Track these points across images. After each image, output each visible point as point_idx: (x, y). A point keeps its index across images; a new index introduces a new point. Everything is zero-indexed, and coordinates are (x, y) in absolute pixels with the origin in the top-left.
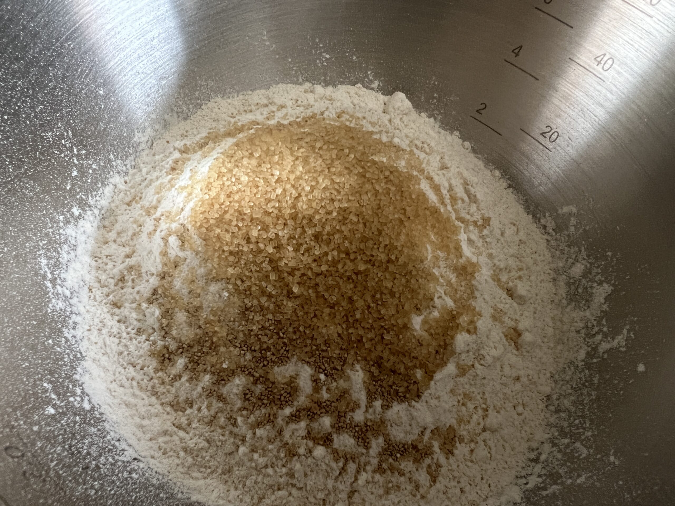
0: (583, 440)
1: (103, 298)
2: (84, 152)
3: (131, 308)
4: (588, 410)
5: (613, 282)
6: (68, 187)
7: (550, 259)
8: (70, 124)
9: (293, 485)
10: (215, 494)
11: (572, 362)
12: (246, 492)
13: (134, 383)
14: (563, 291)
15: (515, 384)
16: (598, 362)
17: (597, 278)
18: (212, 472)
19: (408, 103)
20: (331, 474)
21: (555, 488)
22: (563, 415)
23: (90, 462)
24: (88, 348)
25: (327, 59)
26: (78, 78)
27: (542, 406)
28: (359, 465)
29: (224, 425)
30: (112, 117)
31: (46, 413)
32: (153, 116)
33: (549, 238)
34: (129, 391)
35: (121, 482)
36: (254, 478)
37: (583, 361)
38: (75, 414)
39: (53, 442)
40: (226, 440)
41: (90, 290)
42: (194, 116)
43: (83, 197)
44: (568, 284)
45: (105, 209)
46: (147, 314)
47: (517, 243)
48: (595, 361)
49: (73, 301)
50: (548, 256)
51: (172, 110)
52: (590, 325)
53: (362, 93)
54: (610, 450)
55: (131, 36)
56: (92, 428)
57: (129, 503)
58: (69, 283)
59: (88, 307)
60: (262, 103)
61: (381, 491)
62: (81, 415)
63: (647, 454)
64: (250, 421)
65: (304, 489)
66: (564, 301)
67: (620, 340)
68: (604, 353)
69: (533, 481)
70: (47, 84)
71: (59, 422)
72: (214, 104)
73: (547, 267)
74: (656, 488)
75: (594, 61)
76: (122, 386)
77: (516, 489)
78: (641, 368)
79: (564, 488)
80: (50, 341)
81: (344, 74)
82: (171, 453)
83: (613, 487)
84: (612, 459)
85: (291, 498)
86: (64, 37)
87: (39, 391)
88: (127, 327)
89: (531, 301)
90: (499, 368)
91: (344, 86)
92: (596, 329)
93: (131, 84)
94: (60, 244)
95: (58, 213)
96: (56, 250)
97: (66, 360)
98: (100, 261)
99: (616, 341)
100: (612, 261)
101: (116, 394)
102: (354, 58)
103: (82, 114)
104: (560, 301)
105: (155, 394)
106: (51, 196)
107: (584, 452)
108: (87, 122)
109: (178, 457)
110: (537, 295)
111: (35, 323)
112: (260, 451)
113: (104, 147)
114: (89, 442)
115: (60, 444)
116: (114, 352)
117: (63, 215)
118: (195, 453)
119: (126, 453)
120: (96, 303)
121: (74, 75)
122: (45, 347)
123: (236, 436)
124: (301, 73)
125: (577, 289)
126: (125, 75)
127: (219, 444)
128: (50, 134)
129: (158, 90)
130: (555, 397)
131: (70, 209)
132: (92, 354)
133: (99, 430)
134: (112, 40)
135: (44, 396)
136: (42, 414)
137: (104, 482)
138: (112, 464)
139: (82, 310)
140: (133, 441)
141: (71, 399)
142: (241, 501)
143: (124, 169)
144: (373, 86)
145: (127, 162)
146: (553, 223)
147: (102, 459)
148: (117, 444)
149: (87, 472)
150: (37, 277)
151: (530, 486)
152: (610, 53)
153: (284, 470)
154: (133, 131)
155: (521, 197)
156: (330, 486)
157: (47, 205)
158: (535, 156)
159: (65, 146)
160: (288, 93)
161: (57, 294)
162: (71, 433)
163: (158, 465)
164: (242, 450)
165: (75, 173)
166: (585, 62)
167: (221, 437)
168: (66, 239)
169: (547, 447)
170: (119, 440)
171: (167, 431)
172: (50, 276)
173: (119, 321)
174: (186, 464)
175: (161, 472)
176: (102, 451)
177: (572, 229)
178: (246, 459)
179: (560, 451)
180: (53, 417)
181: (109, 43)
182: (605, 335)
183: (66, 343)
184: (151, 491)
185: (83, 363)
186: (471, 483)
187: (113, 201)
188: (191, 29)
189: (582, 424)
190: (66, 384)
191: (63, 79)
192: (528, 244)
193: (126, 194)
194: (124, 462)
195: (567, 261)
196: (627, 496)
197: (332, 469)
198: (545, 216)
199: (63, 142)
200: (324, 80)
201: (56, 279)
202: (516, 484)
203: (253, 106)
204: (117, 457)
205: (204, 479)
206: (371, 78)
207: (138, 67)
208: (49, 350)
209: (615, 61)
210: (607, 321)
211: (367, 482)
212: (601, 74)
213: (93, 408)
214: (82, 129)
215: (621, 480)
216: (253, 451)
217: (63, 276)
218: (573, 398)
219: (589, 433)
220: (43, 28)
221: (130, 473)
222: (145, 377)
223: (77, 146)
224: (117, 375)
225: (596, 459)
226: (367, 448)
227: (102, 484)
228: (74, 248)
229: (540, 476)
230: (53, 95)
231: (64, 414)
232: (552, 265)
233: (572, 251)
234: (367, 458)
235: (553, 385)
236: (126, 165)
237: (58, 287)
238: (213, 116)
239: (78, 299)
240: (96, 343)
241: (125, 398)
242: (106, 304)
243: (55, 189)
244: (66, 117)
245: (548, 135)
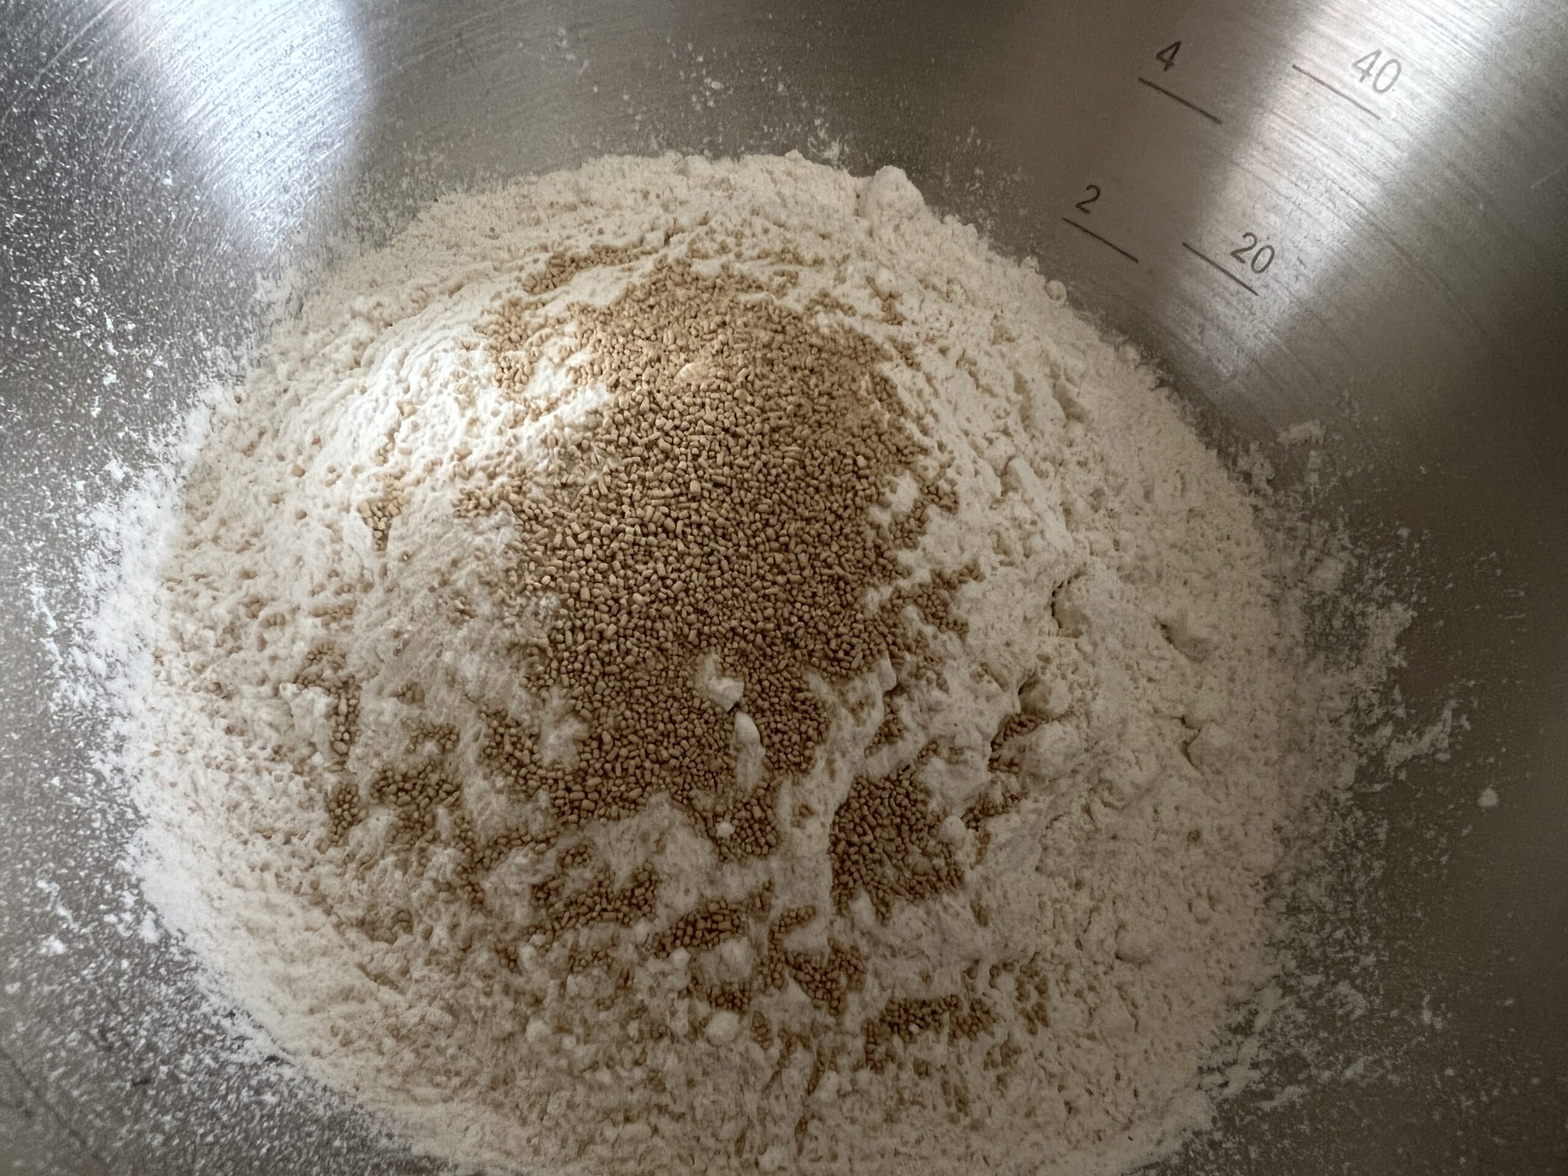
0: (1356, 976)
1: (188, 677)
2: (131, 326)
3: (259, 697)
4: (1367, 904)
5: (1414, 599)
6: (95, 412)
7: (1265, 553)
8: (93, 260)
9: (661, 1109)
10: (471, 1139)
11: (1322, 794)
12: (549, 1129)
13: (269, 877)
14: (1295, 627)
15: (1187, 850)
16: (1384, 790)
17: (1376, 593)
18: (463, 1085)
19: (912, 193)
20: (752, 1079)
21: (1293, 1092)
22: (1306, 919)
23: (154, 1067)
24: (153, 798)
25: (714, 92)
26: (108, 145)
27: (1255, 899)
28: (819, 1054)
29: (488, 971)
30: (197, 240)
31: (43, 951)
32: (300, 239)
33: (1260, 502)
34: (257, 896)
35: (235, 1115)
36: (566, 1094)
37: (1350, 789)
38: (119, 954)
39: (57, 1020)
40: (494, 1008)
41: (157, 658)
42: (402, 237)
43: (135, 436)
44: (1308, 610)
45: (190, 463)
46: (295, 711)
47: (1184, 514)
48: (1378, 787)
49: (117, 685)
50: (1258, 547)
51: (346, 224)
52: (1362, 704)
53: (800, 171)
54: (1422, 998)
55: (235, 42)
56: (163, 986)
57: (250, 1165)
58: (103, 643)
59: (151, 700)
60: (562, 201)
61: (876, 1116)
62: (135, 955)
63: (1509, 1002)
64: (551, 956)
65: (689, 1117)
66: (1300, 651)
67: (1437, 734)
68: (1398, 768)
69: (1240, 1078)
70: (31, 160)
71: (76, 973)
72: (447, 209)
73: (1257, 573)
74: (1535, 1081)
75: (1353, 71)
76: (238, 885)
77: (1200, 1098)
78: (1489, 798)
79: (1315, 1092)
80: (56, 781)
81: (757, 128)
82: (362, 1042)
83: (1432, 1083)
84: (1427, 1016)
85: (657, 1141)
86: (69, 46)
87: (26, 900)
88: (248, 744)
89: (1221, 651)
90: (1149, 811)
91: (758, 157)
92: (1378, 712)
93: (241, 160)
94: (77, 549)
95: (71, 474)
96: (67, 562)
97: (96, 825)
98: (180, 589)
99: (1427, 739)
100: (1411, 548)
101: (224, 904)
102: (781, 87)
103: (123, 235)
104: (1290, 650)
105: (319, 899)
106: (53, 434)
107: (1359, 1004)
108: (137, 254)
109: (381, 1053)
110: (1234, 637)
111: (15, 737)
112: (579, 1030)
113: (180, 314)
114: (154, 1021)
115: (76, 1025)
116: (217, 804)
117: (86, 478)
118: (421, 1041)
119: (247, 1044)
120: (172, 690)
121: (98, 138)
122: (43, 795)
123: (518, 995)
124: (655, 129)
125: (1329, 620)
126: (225, 140)
127: (479, 1016)
128: (44, 281)
129: (310, 176)
130: (1286, 876)
131: (103, 464)
132: (164, 811)
133: (180, 991)
134: (189, 52)
135: (37, 911)
136: (32, 954)
137: (187, 1115)
138: (211, 1072)
139: (137, 705)
140: (266, 1015)
141: (111, 918)
142: (536, 1151)
143: (234, 367)
144: (827, 154)
145: (242, 350)
146: (1267, 465)
147: (187, 1062)
148: (226, 1023)
149: (145, 1092)
150: (22, 627)
151: (1230, 1091)
152: (1389, 50)
153: (639, 1073)
154: (251, 275)
155: (1190, 407)
156: (751, 1108)
157: (43, 456)
158: (1220, 308)
159: (83, 312)
160: (624, 176)
161: (74, 668)
162: (108, 998)
163: (330, 1070)
164: (535, 1027)
165: (110, 379)
166: (1332, 75)
167: (483, 1000)
168: (95, 537)
169: (1271, 997)
170: (231, 1015)
171: (351, 989)
172: (53, 624)
173: (229, 731)
174: (401, 1067)
175: (337, 1087)
176: (190, 1040)
177: (1314, 478)
178: (544, 1049)
179: (1301, 1005)
180: (58, 961)
181: (181, 59)
182: (1401, 727)
183: (97, 784)
184: (309, 1135)
185: (140, 831)
186: (1094, 1089)
187: (209, 446)
188: (383, 24)
189: (1352, 939)
190: (97, 882)
191: (69, 149)
192: (1209, 518)
193: (239, 427)
194: (242, 1066)
195: (1303, 554)
196: (1466, 1103)
197: (755, 1067)
198: (1247, 451)
199: (78, 301)
200: (711, 143)
201: (69, 632)
202: (1199, 1087)
203: (540, 210)
204: (224, 1055)
205: (445, 1101)
206: (822, 134)
207: (256, 122)
208: (52, 802)
209: (1404, 66)
210: (1403, 692)
211: (842, 1095)
212: (1370, 101)
213: (166, 938)
214: (123, 270)
215: (1452, 1066)
216: (562, 1029)
217: (86, 625)
218: (1327, 878)
219: (1370, 960)
220: (14, 23)
221: (258, 1091)
222: (297, 861)
223: (112, 314)
224: (226, 859)
225: (1387, 1019)
226: (837, 1011)
227: (185, 1121)
228: (115, 557)
229: (1255, 1066)
230: (47, 188)
231: (91, 954)
232: (1268, 566)
233: (1315, 529)
234: (839, 1038)
235: (1281, 850)
236: (237, 359)
237: (75, 651)
238: (446, 235)
239: (126, 682)
240: (173, 785)
241: (246, 914)
242: (196, 690)
243: (61, 417)
244: (82, 241)
245: (1248, 256)
